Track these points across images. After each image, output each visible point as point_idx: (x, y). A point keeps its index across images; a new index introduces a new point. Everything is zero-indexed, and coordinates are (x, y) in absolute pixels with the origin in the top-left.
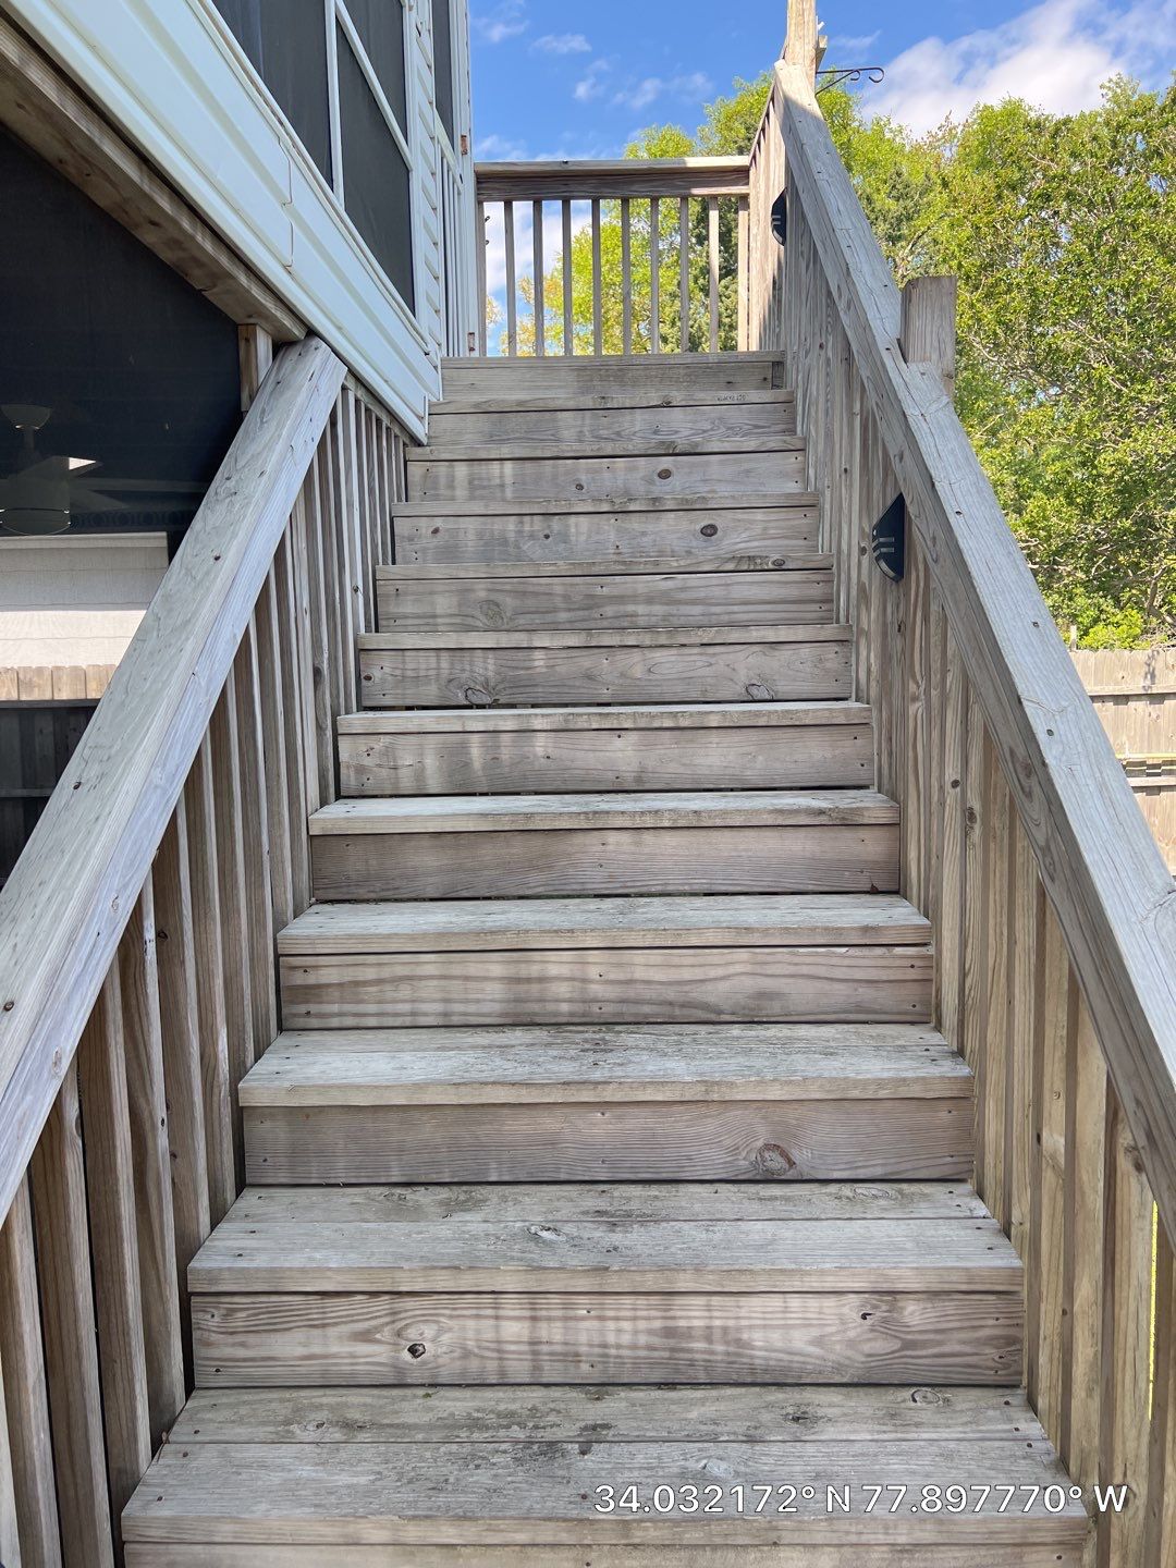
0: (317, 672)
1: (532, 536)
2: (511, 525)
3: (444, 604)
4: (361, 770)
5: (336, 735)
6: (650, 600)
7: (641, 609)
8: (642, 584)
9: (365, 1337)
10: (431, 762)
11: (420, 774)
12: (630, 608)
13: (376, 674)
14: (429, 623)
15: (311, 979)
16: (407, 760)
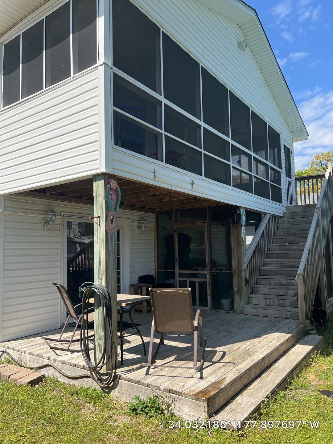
0: (267, 240)
1: (292, 227)
2: (290, 226)
3: (281, 234)
4: (271, 249)
5: (269, 246)
6: (303, 233)
7: (303, 234)
8: (302, 232)
9: (267, 282)
10: (278, 248)
11: (277, 250)
12: (301, 234)
13: (274, 241)
14: (280, 236)
15: (266, 263)
16: (275, 248)
